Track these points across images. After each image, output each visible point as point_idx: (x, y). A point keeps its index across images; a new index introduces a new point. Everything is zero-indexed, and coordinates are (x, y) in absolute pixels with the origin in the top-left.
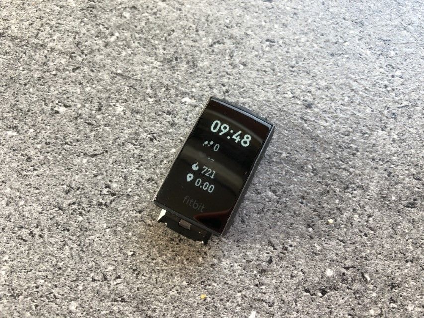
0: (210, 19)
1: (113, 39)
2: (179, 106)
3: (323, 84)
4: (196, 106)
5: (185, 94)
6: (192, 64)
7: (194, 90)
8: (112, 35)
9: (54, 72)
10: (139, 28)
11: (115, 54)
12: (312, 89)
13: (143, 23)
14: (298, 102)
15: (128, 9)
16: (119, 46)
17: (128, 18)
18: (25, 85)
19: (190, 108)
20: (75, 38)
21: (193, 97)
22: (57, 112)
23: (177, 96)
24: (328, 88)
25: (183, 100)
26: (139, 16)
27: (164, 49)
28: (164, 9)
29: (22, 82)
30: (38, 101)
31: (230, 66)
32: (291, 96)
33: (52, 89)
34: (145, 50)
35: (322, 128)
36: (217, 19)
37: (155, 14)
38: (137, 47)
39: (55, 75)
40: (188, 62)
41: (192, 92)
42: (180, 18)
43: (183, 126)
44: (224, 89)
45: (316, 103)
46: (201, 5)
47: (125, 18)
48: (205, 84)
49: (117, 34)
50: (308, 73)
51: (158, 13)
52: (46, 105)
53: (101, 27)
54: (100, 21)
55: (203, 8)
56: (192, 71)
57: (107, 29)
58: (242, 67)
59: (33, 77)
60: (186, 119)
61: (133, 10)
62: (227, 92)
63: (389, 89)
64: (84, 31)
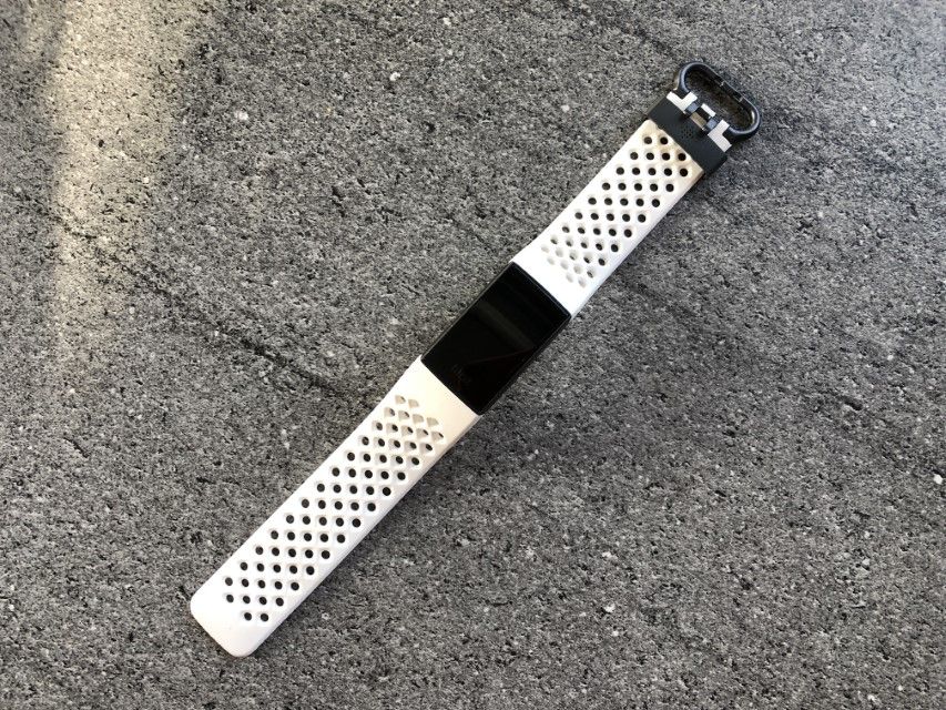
0: (653, 449)
1: (530, 458)
2: (597, 562)
3: (771, 561)
4: (616, 565)
5: (606, 547)
6: (620, 508)
7: (617, 543)
8: (531, 452)
9: (459, 491)
10: (562, 448)
11: (532, 479)
12: (756, 566)
13: (570, 441)
14: (736, 580)
15: (553, 417)
16: (537, 469)
17: (552, 430)
18: (425, 503)
19: (609, 565)
20: (485, 448)
21: (615, 552)
22: (459, 545)
23: (597, 547)
24: (775, 568)
25: (604, 555)
26: (565, 431)
27: (591, 483)
28: (598, 424)
29: (421, 498)
30: (438, 527)
31: (665, 520)
32: (729, 571)
33: (455, 513)
34: (567, 480)
35: (755, 616)
36: (661, 451)
37: (585, 430)
38: (559, 474)
39: (460, 495)
40: (616, 506)
41: (615, 546)
42: (615, 442)
43: (599, 587)
44: (653, 548)
45: (755, 584)
46: (644, 426)
47: (548, 429)
48: (632, 537)
49: (537, 452)
50: (756, 544)
51: (590, 429)
52: (447, 532)
53: (518, 438)
54: (517, 429)
55: (646, 431)
56: (618, 518)
57: (526, 442)
58: (679, 523)
59: (434, 494)
60: (603, 579)
61: (559, 420)
62: (656, 552)
63: (849, 581)
64: (497, 440)
